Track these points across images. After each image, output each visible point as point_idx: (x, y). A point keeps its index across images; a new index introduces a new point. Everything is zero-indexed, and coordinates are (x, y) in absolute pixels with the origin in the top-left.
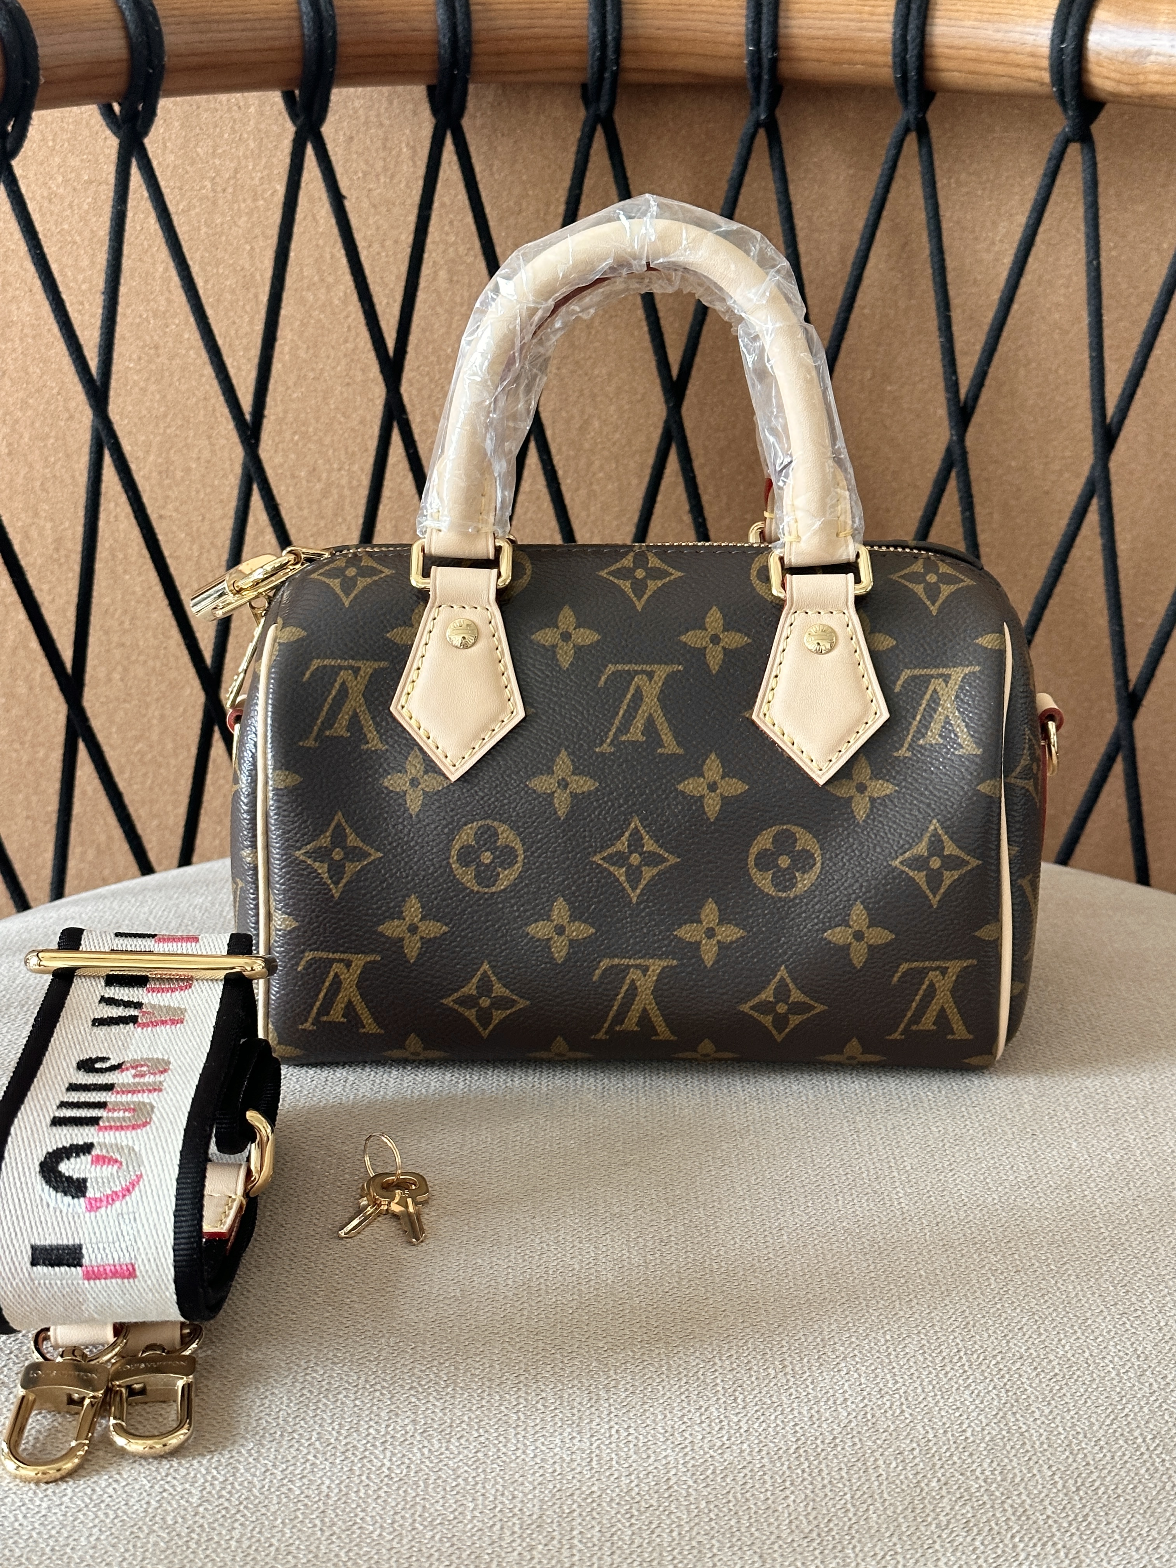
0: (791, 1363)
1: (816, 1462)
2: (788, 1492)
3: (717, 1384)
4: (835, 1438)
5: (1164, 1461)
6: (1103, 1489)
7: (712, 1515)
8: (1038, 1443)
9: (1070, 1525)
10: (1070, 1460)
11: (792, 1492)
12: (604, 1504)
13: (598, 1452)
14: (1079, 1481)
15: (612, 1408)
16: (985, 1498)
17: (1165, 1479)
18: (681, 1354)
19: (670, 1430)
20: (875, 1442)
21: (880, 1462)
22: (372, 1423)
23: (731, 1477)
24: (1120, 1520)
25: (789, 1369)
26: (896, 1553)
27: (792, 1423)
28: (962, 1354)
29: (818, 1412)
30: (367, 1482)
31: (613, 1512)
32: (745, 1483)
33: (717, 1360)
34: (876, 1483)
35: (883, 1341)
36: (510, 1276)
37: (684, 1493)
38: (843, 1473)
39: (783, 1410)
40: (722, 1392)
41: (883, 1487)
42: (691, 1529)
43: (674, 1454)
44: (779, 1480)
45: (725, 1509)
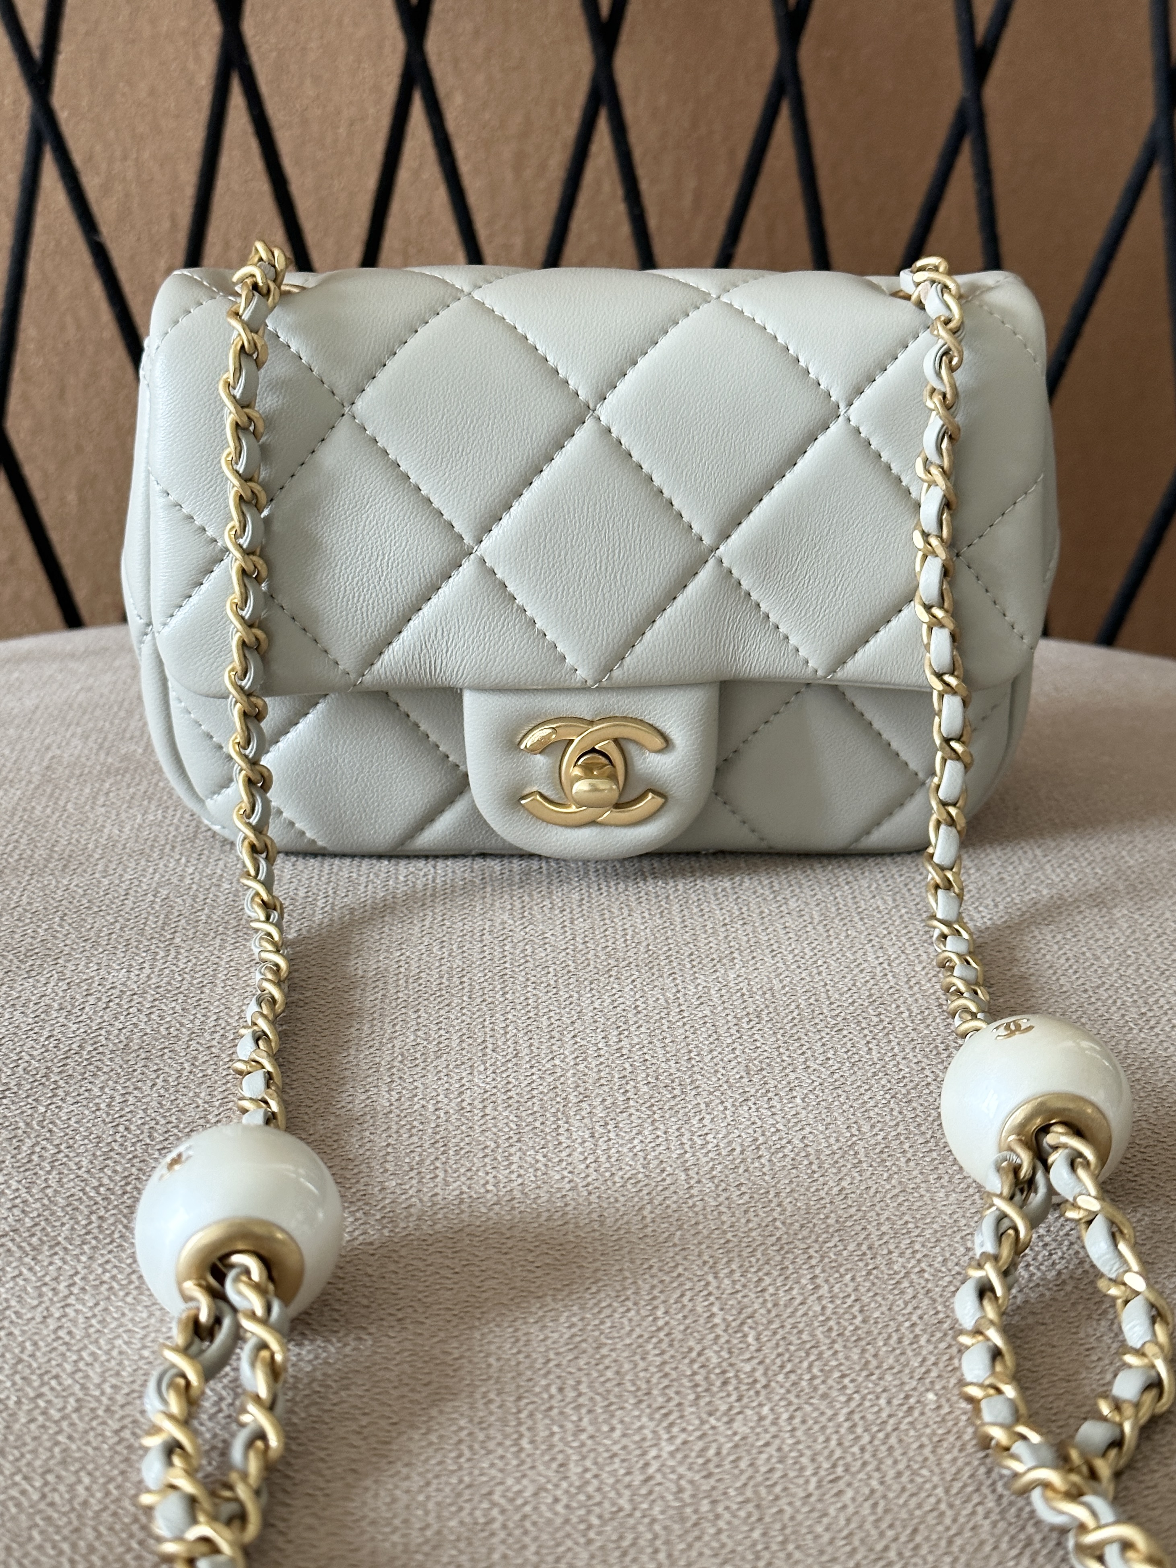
0: (827, 1281)
1: (881, 1436)
2: (841, 1484)
3: (713, 1315)
4: (907, 1397)
7: (721, 1524)
11: (849, 1485)
12: (543, 1508)
13: (530, 1423)
15: (552, 1355)
18: (654, 1271)
19: (644, 1386)
23: (747, 1459)
27: (837, 1374)
29: (875, 1356)
31: (559, 1521)
32: (771, 1470)
33: (710, 1278)
36: (389, 1158)
37: (674, 1488)
38: (927, 1451)
39: (821, 1354)
40: (723, 1326)
43: (652, 1425)
44: (826, 1465)
45: (742, 1514)
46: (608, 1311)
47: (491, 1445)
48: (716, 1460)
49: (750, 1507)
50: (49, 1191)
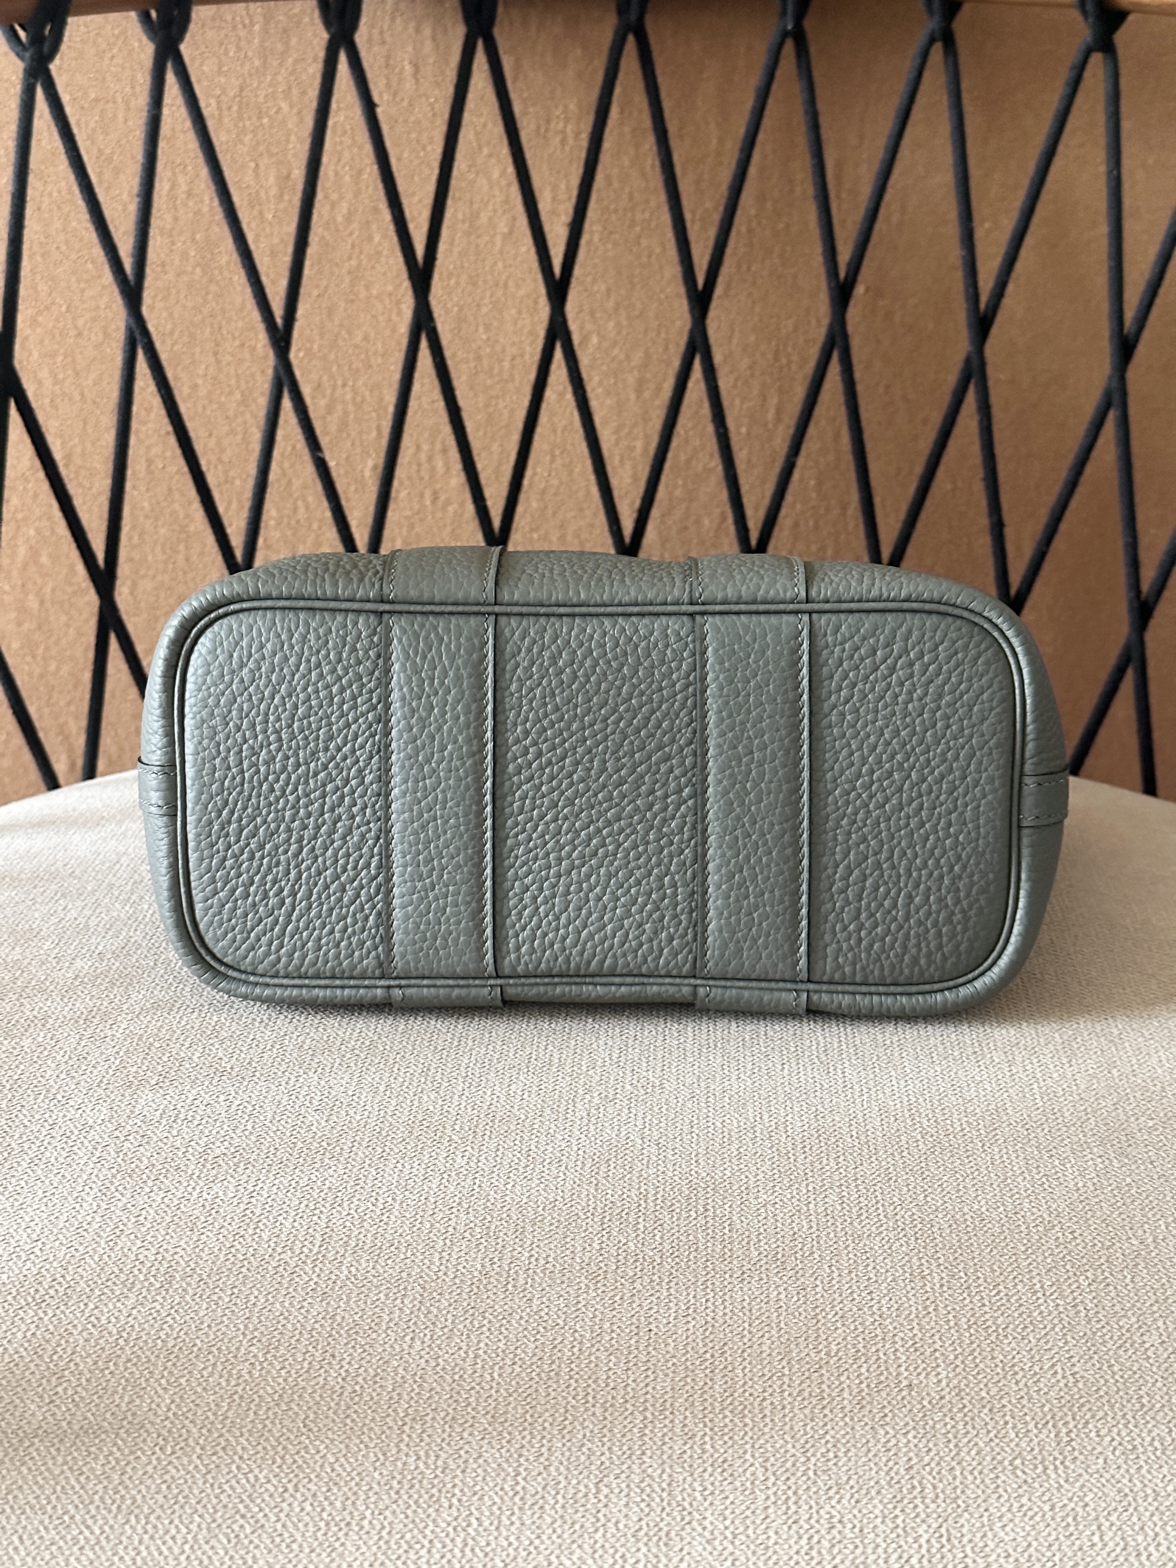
1: (721, 1294)
2: (690, 1319)
4: (743, 1273)
5: (1058, 1305)
6: (994, 1328)
7: (614, 1335)
8: (938, 1285)
9: (956, 1357)
10: (966, 1302)
11: (694, 1319)
12: (514, 1322)
13: (515, 1276)
14: (973, 1320)
16: (878, 1331)
17: (1056, 1321)
18: (609, 1196)
20: (781, 1278)
21: (782, 1296)
22: (306, 1243)
23: (638, 1302)
24: (1005, 1357)
25: (710, 1213)
26: (784, 1375)
28: (879, 1205)
29: (730, 1250)
30: (294, 1294)
31: (521, 1329)
33: (642, 1202)
34: (776, 1314)
35: (805, 1191)
38: (745, 1304)
41: (781, 1318)
42: (593, 1346)
43: (587, 1281)
44: (683, 1307)
45: (627, 1331)
46: (575, 1218)
47: (490, 1287)
48: (619, 1302)
49: (633, 1327)
50: (247, 1133)
